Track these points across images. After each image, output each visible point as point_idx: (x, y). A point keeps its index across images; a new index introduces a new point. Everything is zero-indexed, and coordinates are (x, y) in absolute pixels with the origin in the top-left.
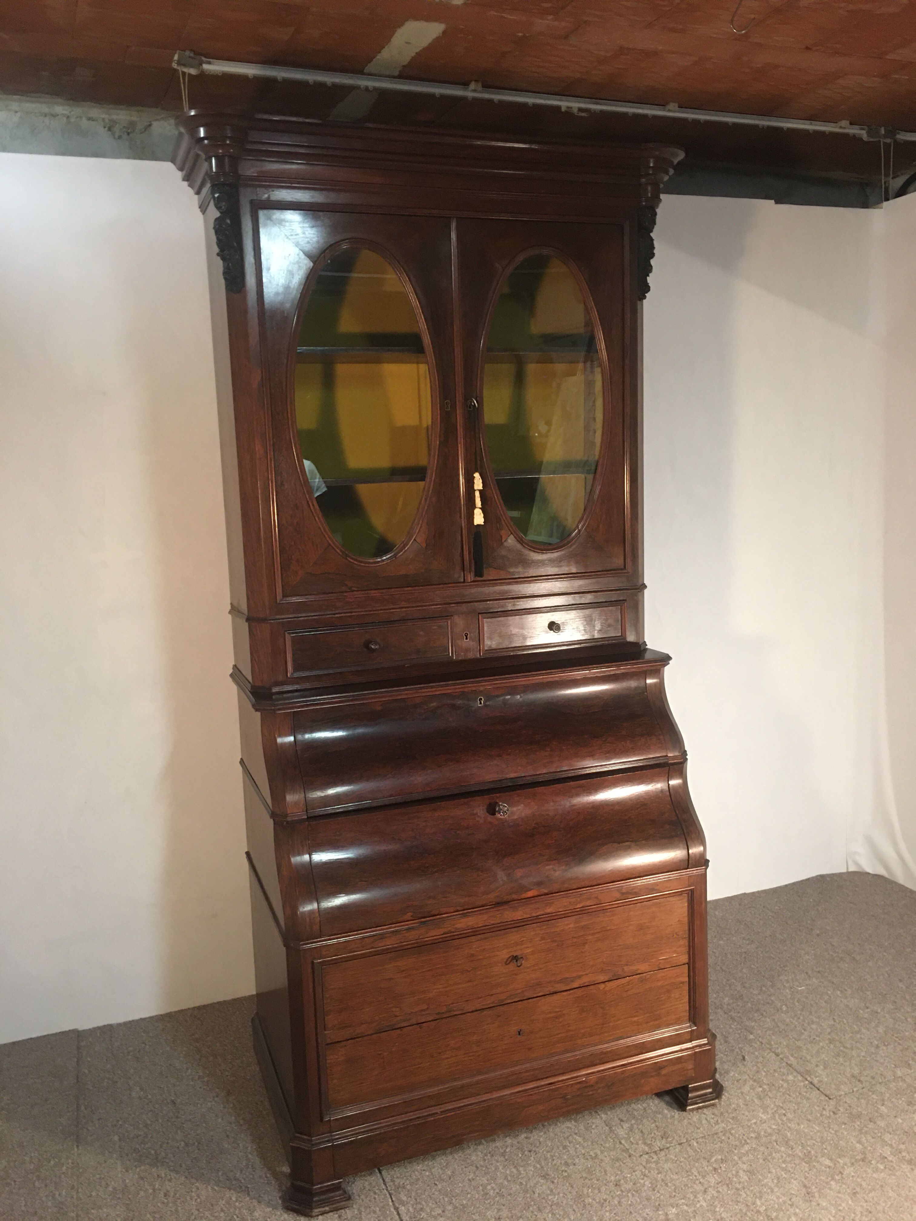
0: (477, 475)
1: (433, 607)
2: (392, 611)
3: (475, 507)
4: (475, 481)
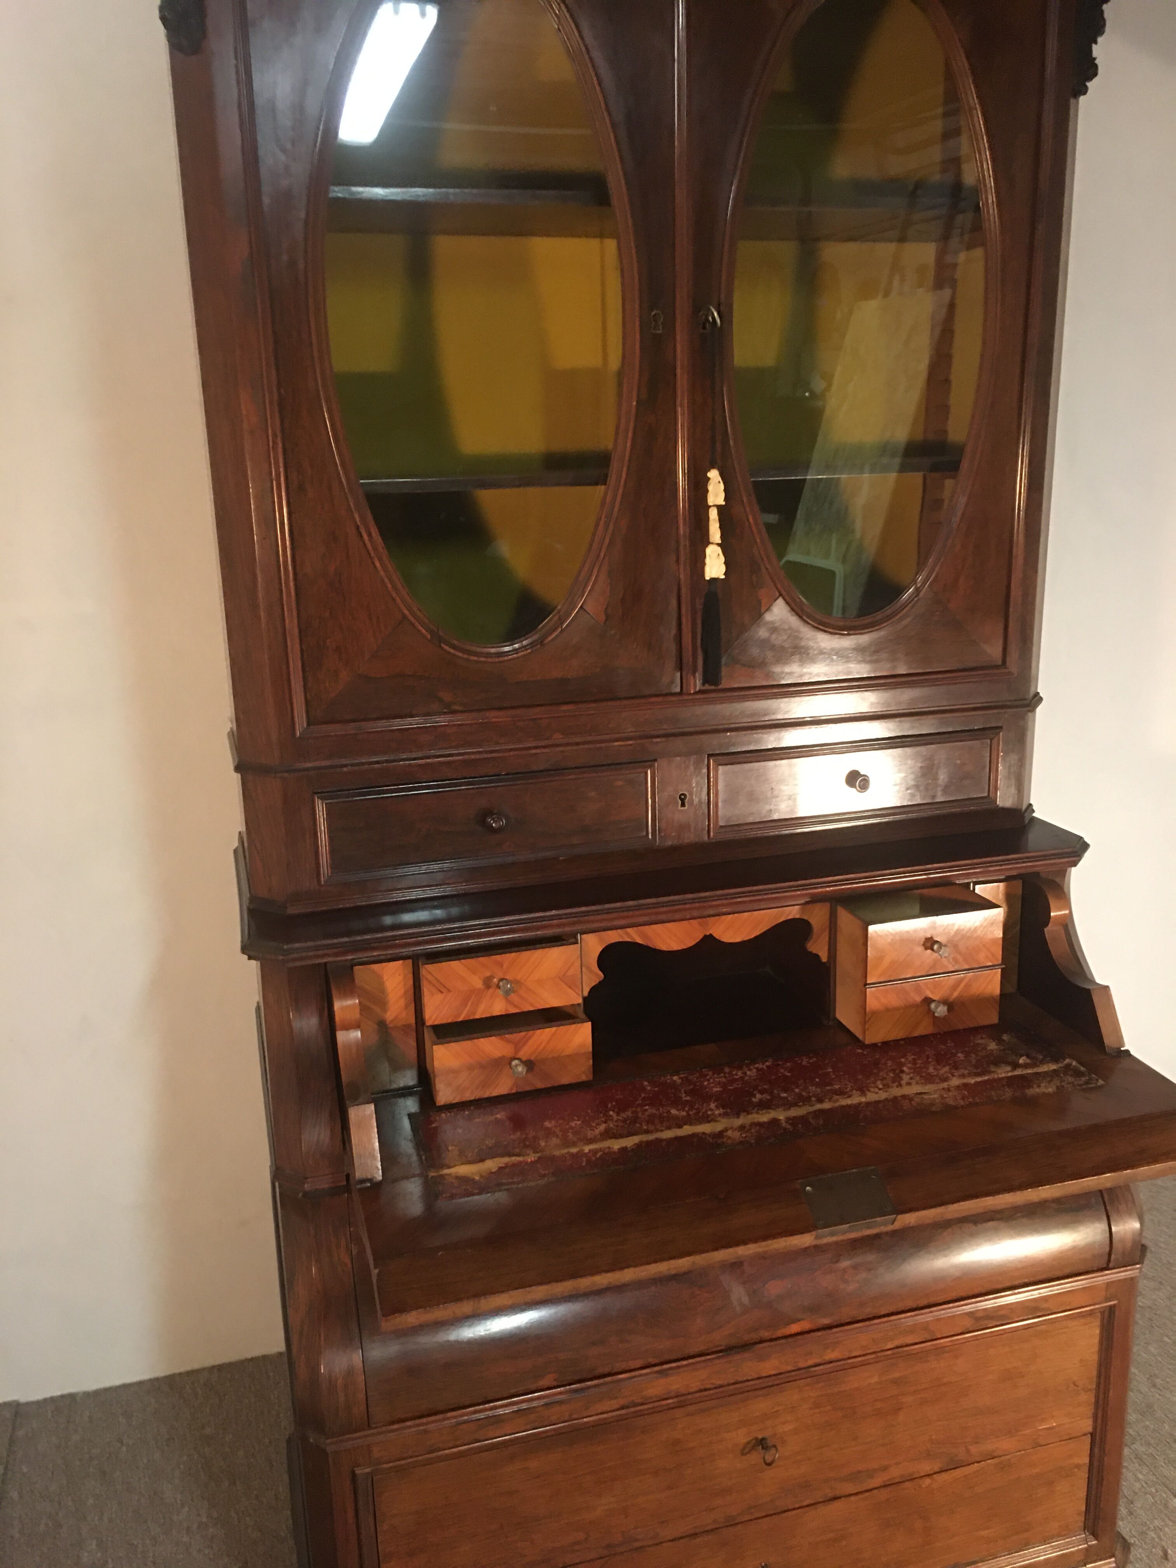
0: (714, 475)
1: (616, 744)
2: (534, 751)
3: (707, 542)
4: (711, 488)
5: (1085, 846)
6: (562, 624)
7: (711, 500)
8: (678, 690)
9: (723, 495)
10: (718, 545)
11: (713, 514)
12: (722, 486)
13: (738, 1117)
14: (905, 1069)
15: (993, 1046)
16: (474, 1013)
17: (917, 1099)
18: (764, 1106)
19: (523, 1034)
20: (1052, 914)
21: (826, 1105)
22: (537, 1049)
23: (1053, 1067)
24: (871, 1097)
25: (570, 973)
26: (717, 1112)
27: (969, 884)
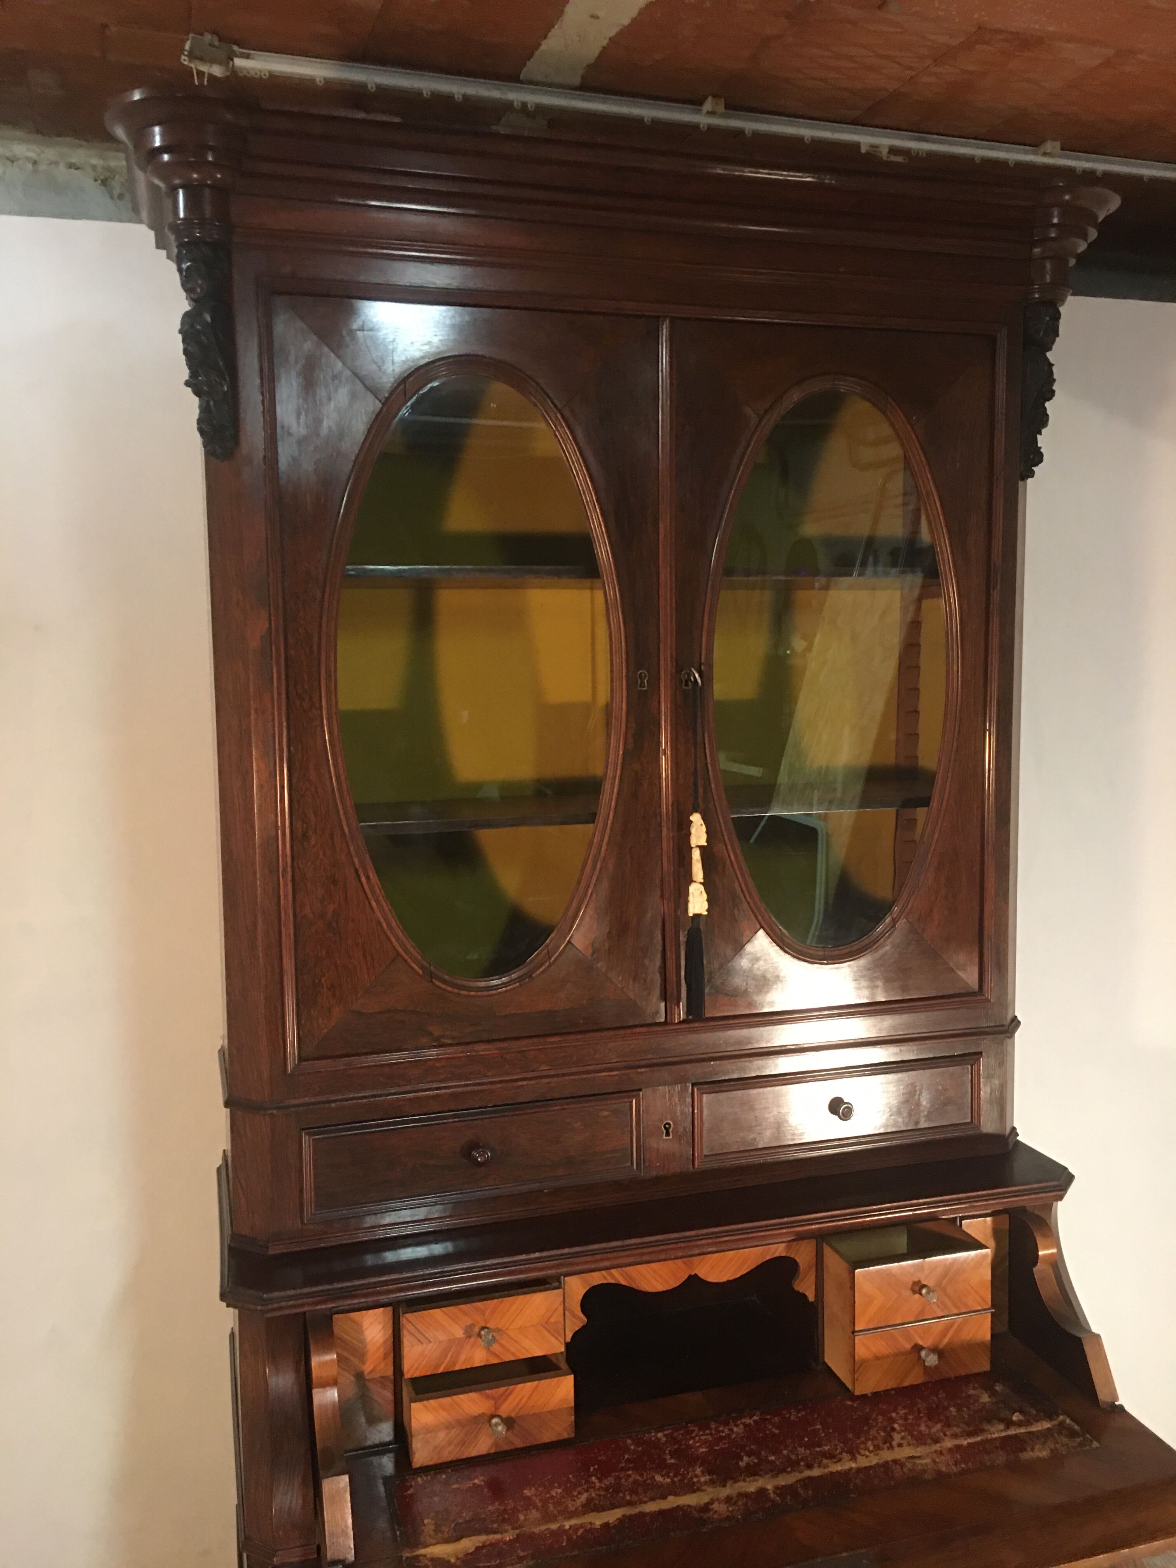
0: (696, 818)
1: (603, 1074)
2: (520, 1083)
3: (690, 880)
4: (693, 830)
5: (1071, 1178)
6: (550, 958)
7: (693, 842)
8: (663, 1020)
9: (705, 836)
10: (701, 883)
11: (696, 855)
12: (704, 828)
13: (724, 1486)
14: (896, 1426)
15: (985, 1398)
16: (455, 1364)
17: (909, 1465)
18: (753, 1472)
19: (503, 1389)
20: (1040, 1253)
21: (816, 1472)
22: (518, 1405)
23: (1046, 1425)
24: (863, 1462)
25: (552, 1320)
26: (703, 1479)
27: (956, 1218)
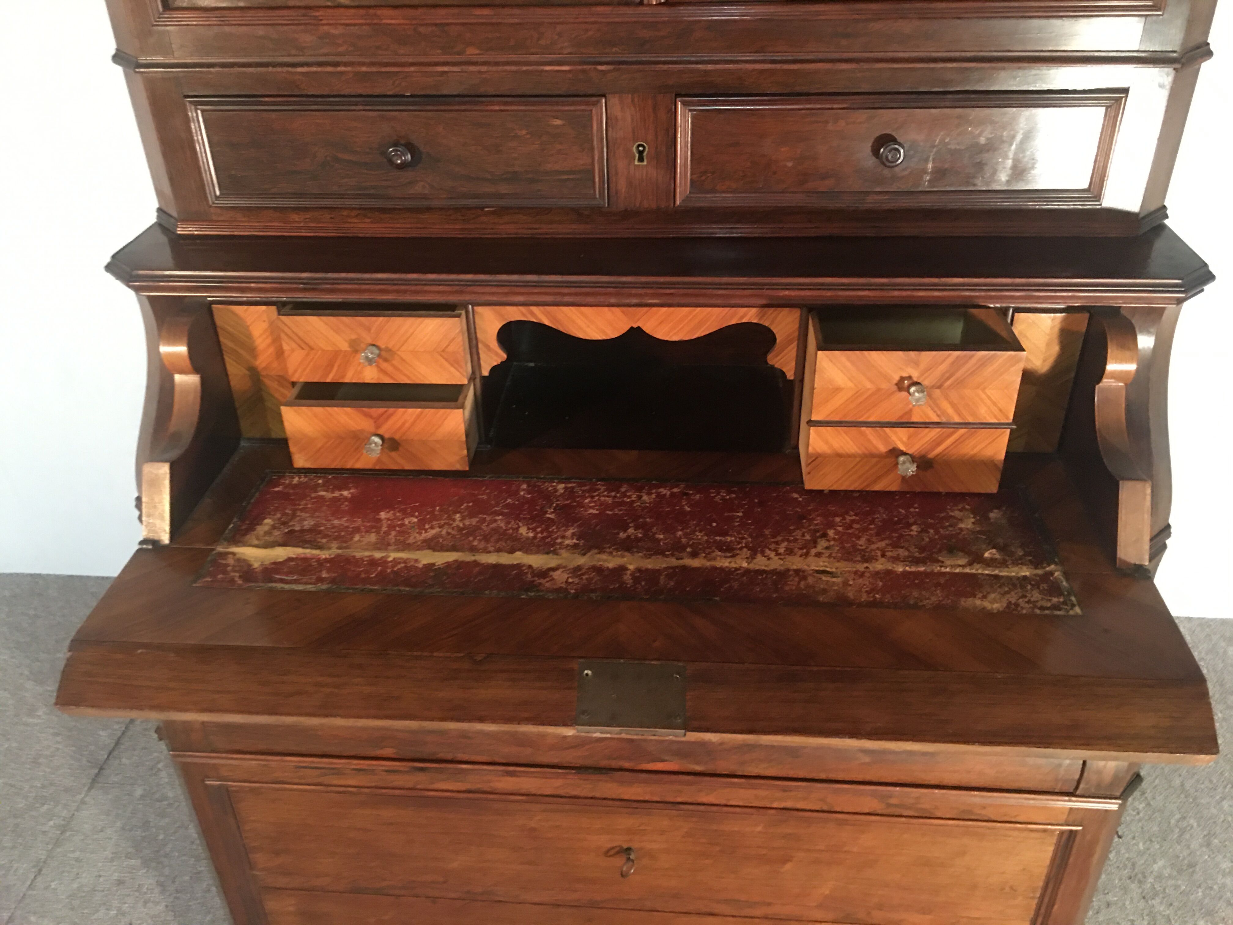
1: (551, 68)
2: (441, 69)
5: (1210, 277)
13: (584, 554)
14: (831, 533)
15: (968, 524)
16: (343, 377)
17: (810, 580)
19: (381, 410)
20: (1111, 367)
21: (696, 563)
22: (400, 428)
23: (1026, 572)
26: (567, 542)
27: (1007, 309)
